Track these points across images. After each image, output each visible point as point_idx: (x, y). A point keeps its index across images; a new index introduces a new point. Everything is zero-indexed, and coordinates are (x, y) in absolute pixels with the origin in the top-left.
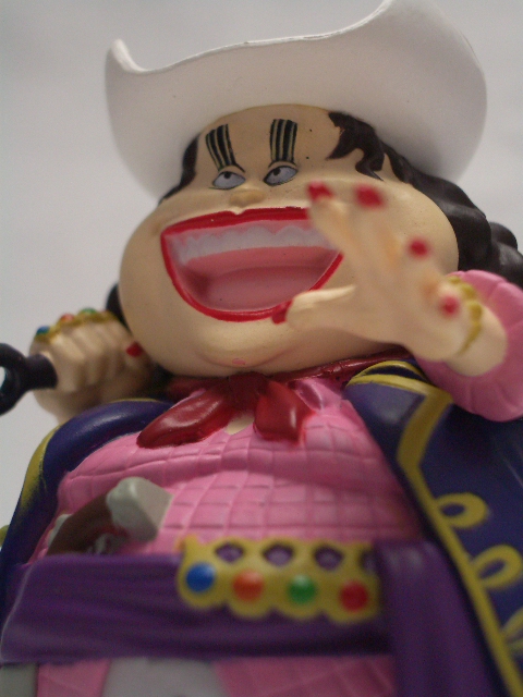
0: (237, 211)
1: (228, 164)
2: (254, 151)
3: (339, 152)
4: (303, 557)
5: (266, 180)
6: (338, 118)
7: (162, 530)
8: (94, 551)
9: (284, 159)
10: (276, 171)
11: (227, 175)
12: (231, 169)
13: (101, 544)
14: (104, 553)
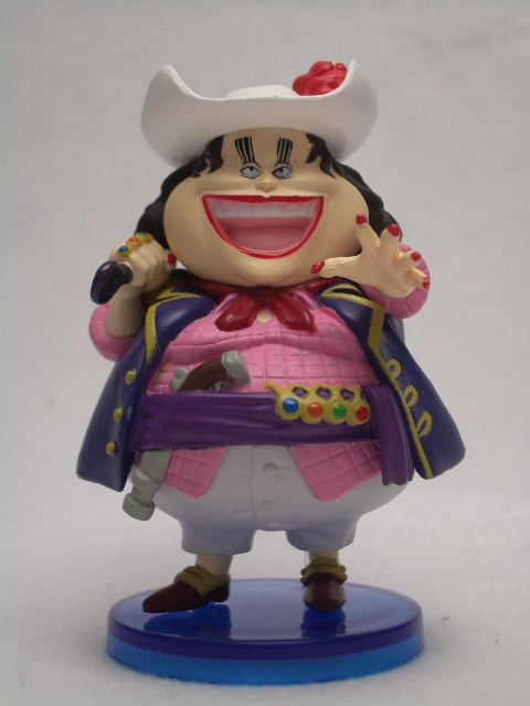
0: (266, 195)
1: (250, 161)
2: (266, 156)
3: (311, 159)
4: (336, 394)
5: (273, 173)
6: (311, 137)
7: (253, 380)
8: (214, 389)
9: (284, 162)
10: (281, 170)
11: (251, 169)
12: (252, 165)
13: (218, 386)
14: (220, 392)
